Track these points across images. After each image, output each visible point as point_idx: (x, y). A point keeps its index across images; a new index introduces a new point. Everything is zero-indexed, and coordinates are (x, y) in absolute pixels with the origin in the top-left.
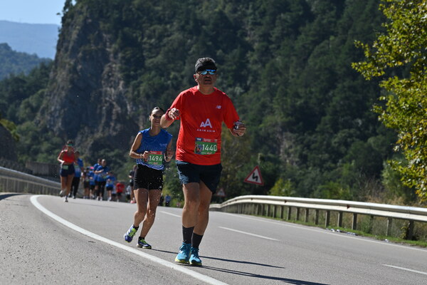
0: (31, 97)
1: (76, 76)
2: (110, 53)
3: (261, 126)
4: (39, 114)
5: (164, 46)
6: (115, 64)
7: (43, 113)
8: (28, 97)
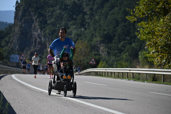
0: (6, 38)
1: (22, 29)
2: (34, 20)
3: (92, 42)
4: (9, 44)
5: (54, 15)
6: (36, 23)
7: (11, 43)
8: (5, 38)
